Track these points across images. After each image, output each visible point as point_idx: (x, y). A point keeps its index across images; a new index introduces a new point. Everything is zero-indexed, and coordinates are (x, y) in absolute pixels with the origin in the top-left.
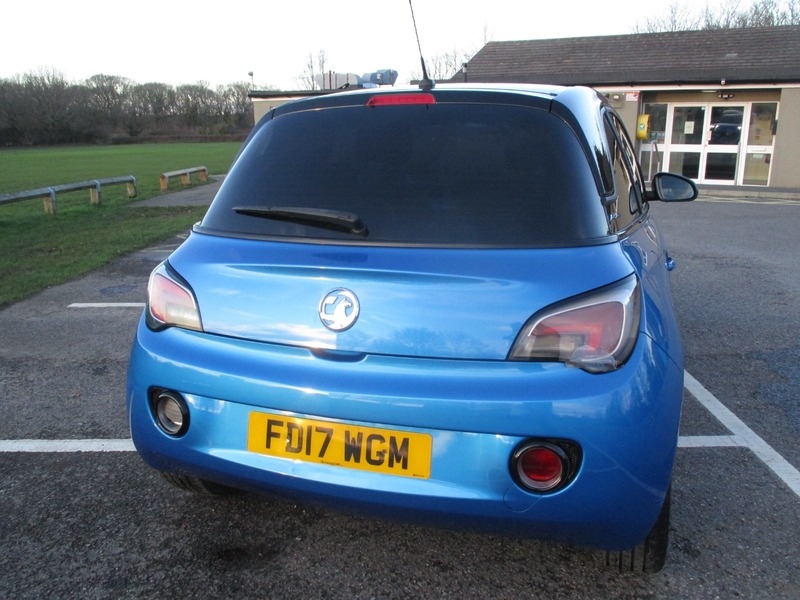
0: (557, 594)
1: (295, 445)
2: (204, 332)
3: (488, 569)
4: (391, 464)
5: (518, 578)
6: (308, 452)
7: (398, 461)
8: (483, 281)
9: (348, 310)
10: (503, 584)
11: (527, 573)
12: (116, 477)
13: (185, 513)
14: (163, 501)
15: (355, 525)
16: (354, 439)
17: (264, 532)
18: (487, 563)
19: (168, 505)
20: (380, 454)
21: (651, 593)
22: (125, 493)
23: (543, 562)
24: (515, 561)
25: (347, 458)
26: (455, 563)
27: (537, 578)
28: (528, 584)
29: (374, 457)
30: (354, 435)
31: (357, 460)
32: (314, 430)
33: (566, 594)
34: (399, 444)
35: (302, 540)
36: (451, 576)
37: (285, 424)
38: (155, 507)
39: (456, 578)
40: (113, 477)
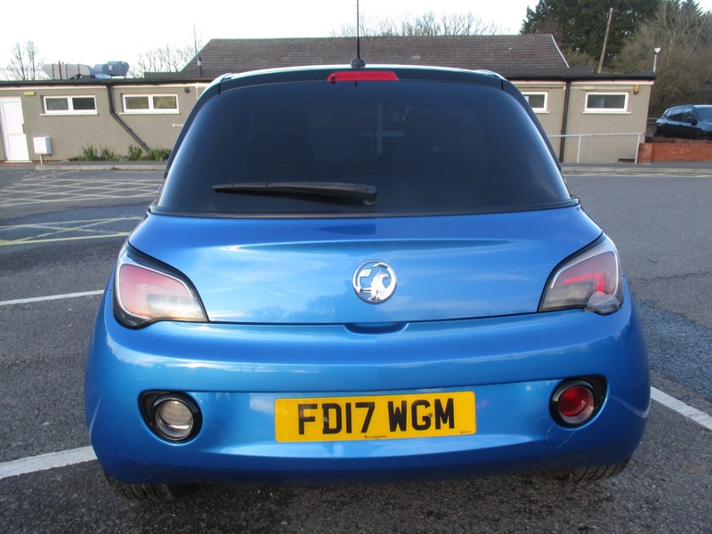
0: (544, 514)
1: (333, 425)
2: (209, 322)
3: (476, 507)
4: (438, 427)
5: (504, 508)
6: (349, 430)
7: (445, 422)
8: (508, 242)
9: (386, 281)
10: (497, 517)
11: (508, 502)
12: (31, 504)
13: (144, 525)
14: (109, 519)
15: (330, 496)
16: (398, 409)
17: (245, 524)
18: (471, 502)
19: (117, 522)
20: (426, 419)
21: (609, 494)
22: (54, 520)
23: (513, 490)
24: (491, 494)
25: (393, 429)
26: (444, 509)
27: (519, 505)
28: (516, 511)
29: (420, 422)
30: (397, 404)
31: (403, 428)
32: (353, 406)
33: (551, 512)
34: (444, 406)
35: (289, 524)
36: (449, 521)
37: (320, 407)
38: (103, 528)
39: (455, 522)
40: (26, 505)
